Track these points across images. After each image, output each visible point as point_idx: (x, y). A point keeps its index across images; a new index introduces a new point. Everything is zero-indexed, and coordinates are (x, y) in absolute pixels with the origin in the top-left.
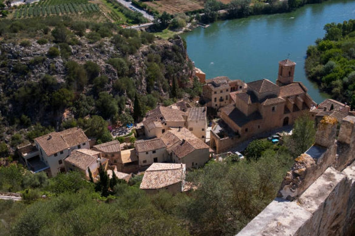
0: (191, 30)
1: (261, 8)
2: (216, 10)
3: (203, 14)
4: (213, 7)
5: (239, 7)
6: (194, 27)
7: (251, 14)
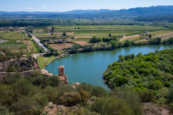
0: (63, 56)
1: (99, 48)
2: (77, 48)
3: (71, 50)
4: (75, 47)
5: (89, 48)
6: (66, 55)
7: (94, 51)
